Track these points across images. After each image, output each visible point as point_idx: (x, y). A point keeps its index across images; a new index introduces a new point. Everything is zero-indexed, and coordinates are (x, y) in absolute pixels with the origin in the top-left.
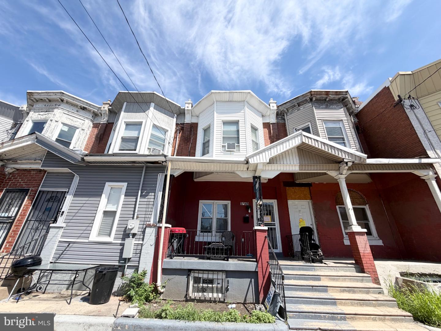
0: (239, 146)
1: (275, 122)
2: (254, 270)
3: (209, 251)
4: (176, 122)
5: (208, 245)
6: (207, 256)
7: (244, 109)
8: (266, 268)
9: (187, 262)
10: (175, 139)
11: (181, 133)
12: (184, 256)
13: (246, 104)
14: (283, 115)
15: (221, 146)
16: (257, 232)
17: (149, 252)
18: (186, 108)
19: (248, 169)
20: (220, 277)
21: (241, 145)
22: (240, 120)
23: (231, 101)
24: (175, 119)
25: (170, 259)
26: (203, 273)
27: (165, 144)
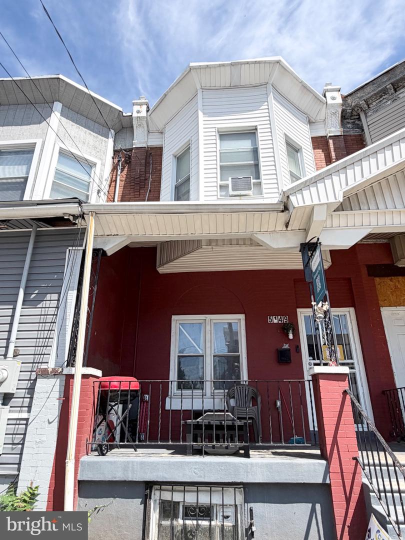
0: (260, 184)
1: (339, 134)
2: (320, 481)
3: (198, 432)
4: (114, 147)
5: (196, 418)
6: (192, 445)
7: (268, 102)
8: (352, 475)
9: (142, 463)
10: (113, 184)
11: (126, 169)
12: (136, 447)
13: (272, 90)
14: (358, 117)
15: (217, 187)
16: (321, 381)
17: (44, 438)
18: (135, 115)
19: (287, 227)
20: (229, 500)
21: (263, 182)
22: (259, 125)
23: (236, 87)
24: (110, 142)
25: (99, 455)
26: (184, 491)
27: (90, 193)
